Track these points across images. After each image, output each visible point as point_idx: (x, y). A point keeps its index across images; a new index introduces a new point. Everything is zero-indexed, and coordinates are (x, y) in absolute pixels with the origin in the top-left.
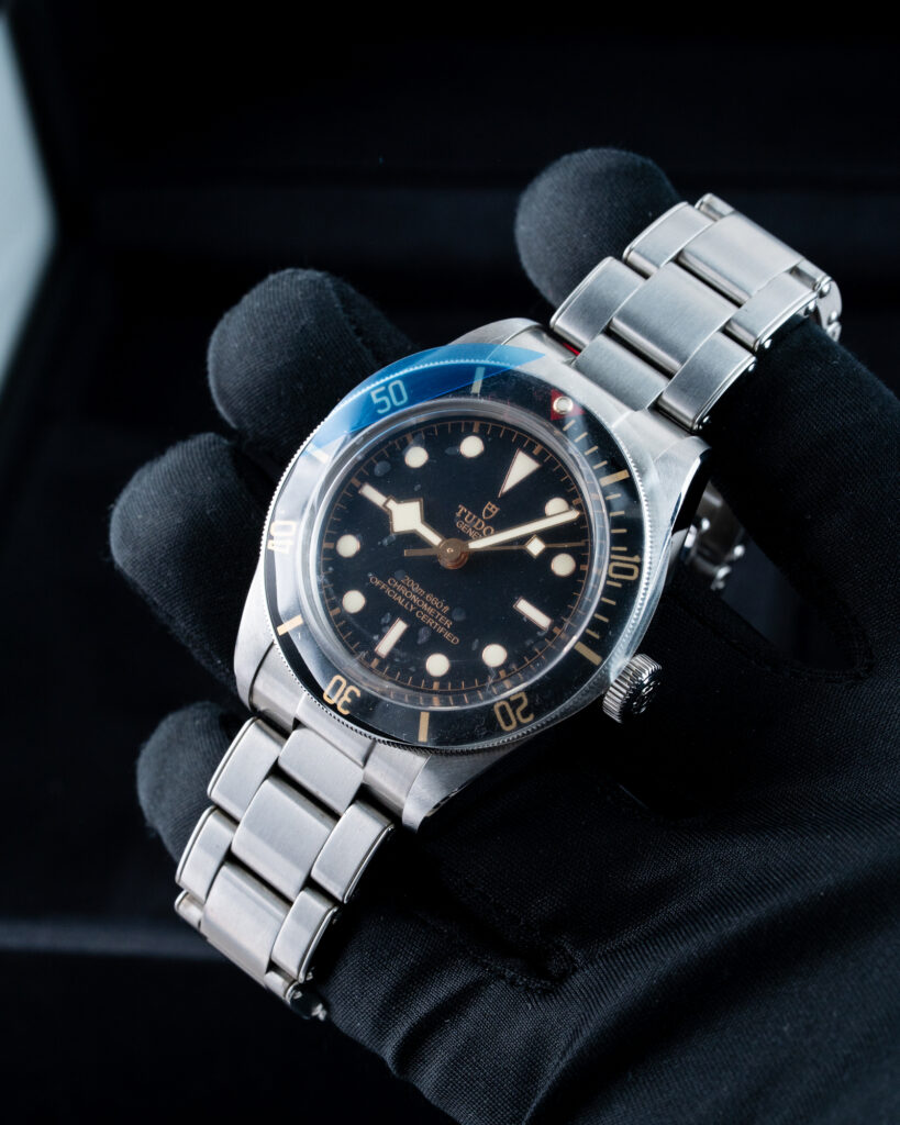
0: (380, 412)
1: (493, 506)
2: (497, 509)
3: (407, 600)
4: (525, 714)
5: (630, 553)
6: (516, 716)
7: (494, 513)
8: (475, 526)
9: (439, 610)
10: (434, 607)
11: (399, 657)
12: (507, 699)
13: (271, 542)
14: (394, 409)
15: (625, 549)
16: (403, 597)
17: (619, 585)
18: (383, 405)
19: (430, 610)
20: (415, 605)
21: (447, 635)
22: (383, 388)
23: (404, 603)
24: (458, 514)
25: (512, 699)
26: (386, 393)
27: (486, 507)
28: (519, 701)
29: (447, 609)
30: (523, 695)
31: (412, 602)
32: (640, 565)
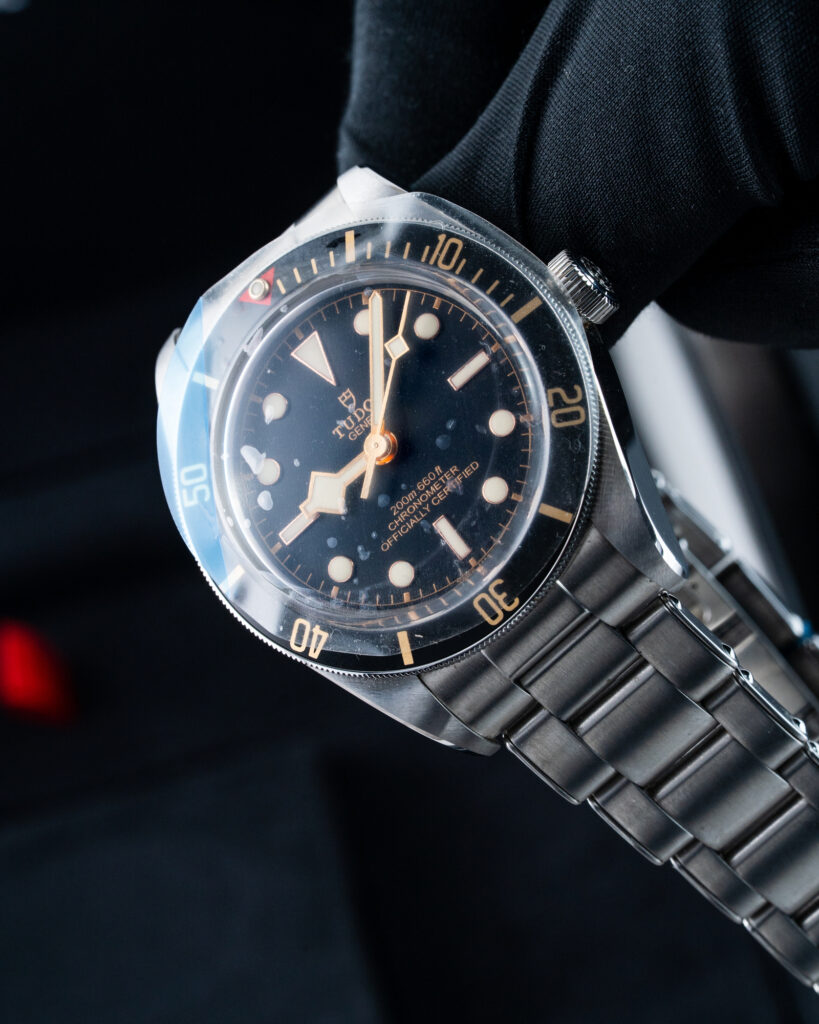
0: (207, 498)
1: (344, 394)
2: (348, 390)
3: (416, 513)
4: (572, 394)
5: (434, 242)
6: (572, 405)
7: (351, 394)
8: (359, 419)
9: (438, 477)
10: (432, 482)
11: (471, 520)
12: (551, 410)
13: (311, 654)
14: (209, 482)
15: (427, 248)
16: (412, 516)
17: (464, 261)
18: (201, 494)
19: (435, 488)
20: (424, 504)
21: (467, 473)
22: (185, 491)
23: (419, 516)
24: (341, 436)
25: (552, 405)
26: (190, 488)
27: (343, 403)
28: (557, 397)
29: (438, 469)
30: (552, 391)
31: (420, 507)
32: (450, 235)
